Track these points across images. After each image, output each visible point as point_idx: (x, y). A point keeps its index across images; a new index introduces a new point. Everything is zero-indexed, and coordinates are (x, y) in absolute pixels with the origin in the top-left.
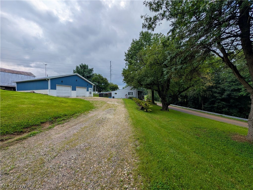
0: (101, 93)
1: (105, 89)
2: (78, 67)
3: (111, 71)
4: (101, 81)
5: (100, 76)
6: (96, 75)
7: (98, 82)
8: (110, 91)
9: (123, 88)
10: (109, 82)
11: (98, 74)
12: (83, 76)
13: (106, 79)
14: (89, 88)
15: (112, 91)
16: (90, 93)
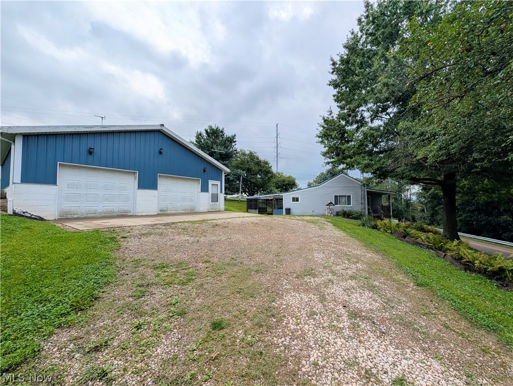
0: (256, 196)
1: (262, 187)
2: (200, 134)
3: (277, 146)
4: (255, 168)
5: (251, 156)
6: (244, 154)
7: (249, 170)
8: (276, 193)
9: (310, 186)
10: (274, 170)
11: (247, 152)
12: (211, 155)
13: (266, 163)
14: (211, 182)
15: (281, 192)
16: (215, 198)
